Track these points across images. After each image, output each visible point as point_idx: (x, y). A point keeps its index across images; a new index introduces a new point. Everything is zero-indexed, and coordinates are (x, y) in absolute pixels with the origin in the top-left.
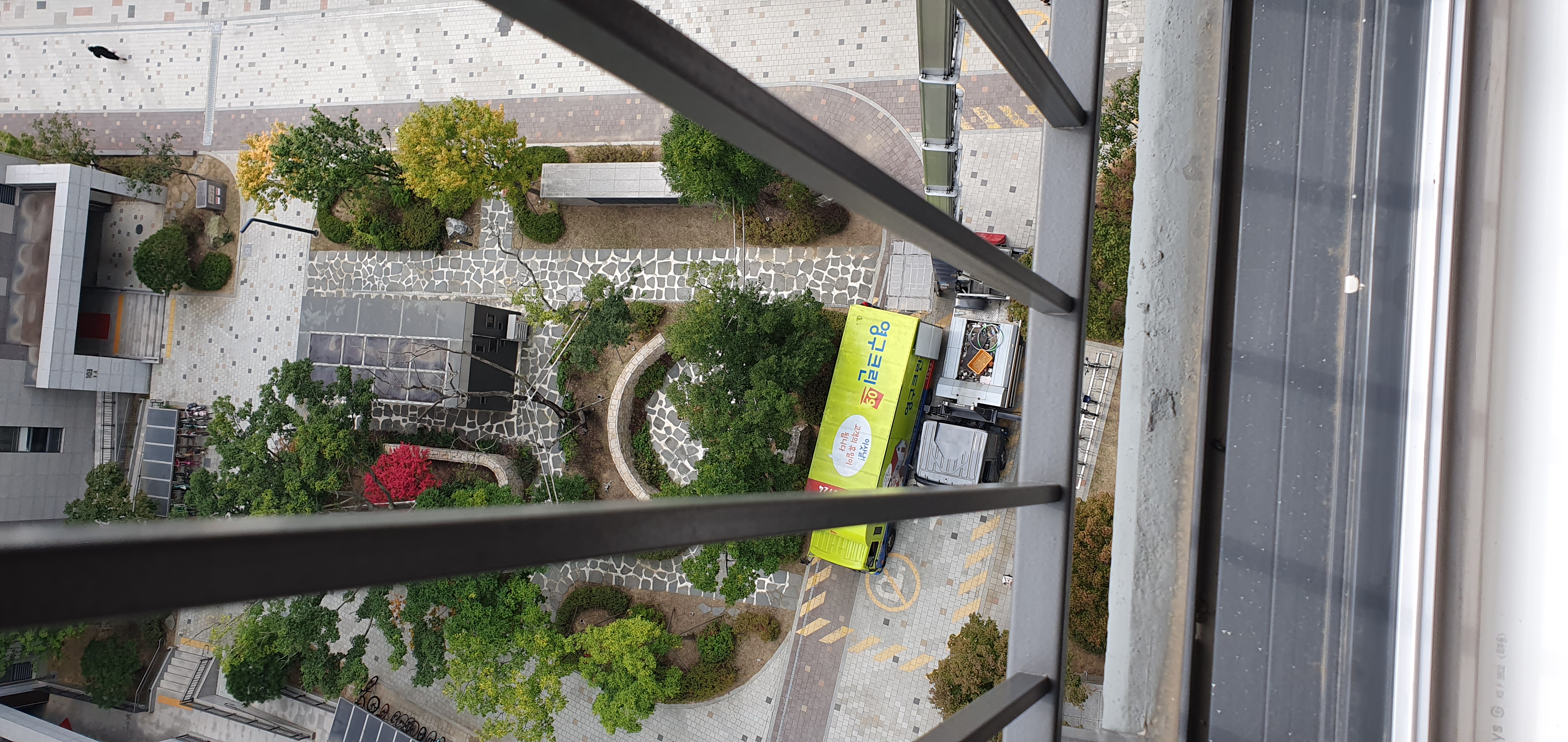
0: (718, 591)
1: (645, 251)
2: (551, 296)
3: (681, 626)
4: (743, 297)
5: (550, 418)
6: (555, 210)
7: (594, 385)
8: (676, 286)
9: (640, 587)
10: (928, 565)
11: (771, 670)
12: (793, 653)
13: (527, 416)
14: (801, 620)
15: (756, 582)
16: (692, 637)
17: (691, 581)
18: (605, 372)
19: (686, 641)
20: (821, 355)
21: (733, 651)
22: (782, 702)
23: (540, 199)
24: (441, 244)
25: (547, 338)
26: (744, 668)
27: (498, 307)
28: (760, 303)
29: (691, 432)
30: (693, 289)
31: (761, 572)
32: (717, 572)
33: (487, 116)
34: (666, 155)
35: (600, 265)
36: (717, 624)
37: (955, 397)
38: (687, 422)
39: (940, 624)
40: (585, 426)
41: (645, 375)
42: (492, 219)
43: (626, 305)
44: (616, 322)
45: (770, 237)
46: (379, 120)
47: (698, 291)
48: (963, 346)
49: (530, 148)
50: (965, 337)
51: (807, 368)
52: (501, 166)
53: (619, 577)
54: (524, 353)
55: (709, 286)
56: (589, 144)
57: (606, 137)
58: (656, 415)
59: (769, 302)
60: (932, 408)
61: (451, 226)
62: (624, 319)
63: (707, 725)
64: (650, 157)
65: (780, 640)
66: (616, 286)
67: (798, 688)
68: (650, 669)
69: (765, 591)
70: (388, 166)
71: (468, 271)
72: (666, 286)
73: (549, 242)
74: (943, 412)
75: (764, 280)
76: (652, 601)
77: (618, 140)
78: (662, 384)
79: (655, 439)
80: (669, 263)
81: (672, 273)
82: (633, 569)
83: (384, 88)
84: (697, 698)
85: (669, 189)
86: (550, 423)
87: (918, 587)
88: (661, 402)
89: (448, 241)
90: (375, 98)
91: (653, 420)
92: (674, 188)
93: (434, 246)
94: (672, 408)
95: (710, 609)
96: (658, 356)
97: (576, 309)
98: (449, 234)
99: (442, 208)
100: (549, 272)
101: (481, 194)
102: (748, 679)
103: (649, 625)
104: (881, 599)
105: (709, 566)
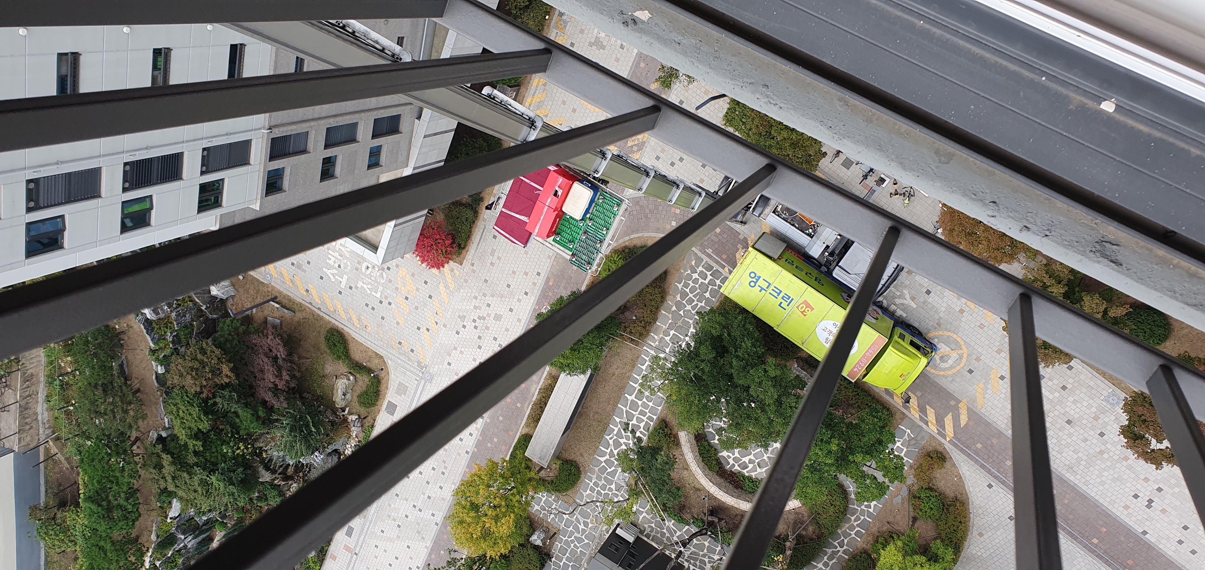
0: (890, 484)
1: (616, 414)
2: (617, 496)
3: (902, 523)
4: (681, 361)
5: (703, 542)
6: (559, 462)
7: (693, 498)
8: (651, 404)
9: (859, 539)
10: (941, 321)
11: (967, 474)
12: (962, 450)
13: (693, 557)
14: (939, 433)
15: (896, 453)
16: (915, 519)
17: (873, 500)
18: (688, 486)
19: (916, 525)
20: (748, 326)
21: (940, 495)
22: (996, 477)
23: (547, 469)
24: (545, 554)
25: (644, 514)
26: (957, 493)
27: (607, 537)
28: (691, 351)
29: (761, 446)
30: (659, 393)
31: (890, 446)
32: (875, 478)
33: (475, 478)
34: (560, 367)
35: (611, 450)
36: (914, 496)
37: (825, 246)
38: (753, 445)
39: (990, 333)
40: (720, 520)
41: (703, 457)
42: (545, 510)
43: (649, 446)
44: (657, 460)
45: (647, 322)
46: (442, 552)
47: (661, 391)
48: (790, 223)
49: (510, 459)
50: (784, 219)
51: (753, 341)
52: (513, 485)
53: (844, 551)
54: (648, 536)
55: (662, 381)
56: (526, 416)
57: (527, 402)
58: (736, 465)
59: (692, 344)
60: (825, 265)
61: (536, 540)
62: (657, 453)
63: (988, 541)
64: (555, 379)
65: (947, 456)
66: (631, 446)
67: (991, 460)
68: (924, 563)
69: (905, 450)
70: (476, 563)
71: (572, 545)
72: (647, 411)
73: (579, 477)
74: (831, 259)
75: (675, 340)
76: (873, 535)
77: (533, 395)
78: (716, 450)
79: (753, 474)
80: (632, 400)
81: (640, 403)
82: (842, 538)
83: (423, 538)
84: (963, 538)
85: (582, 376)
86: (706, 544)
87: (955, 336)
88: (728, 456)
89: (545, 548)
90: (426, 547)
91: (739, 469)
92: (584, 372)
93: (544, 560)
94: (736, 451)
95: (900, 497)
96: (694, 442)
97: (633, 483)
98: (541, 545)
99: (522, 540)
100: (599, 489)
101: (525, 509)
102: (966, 494)
103: (891, 547)
104: (952, 367)
105: (868, 481)
